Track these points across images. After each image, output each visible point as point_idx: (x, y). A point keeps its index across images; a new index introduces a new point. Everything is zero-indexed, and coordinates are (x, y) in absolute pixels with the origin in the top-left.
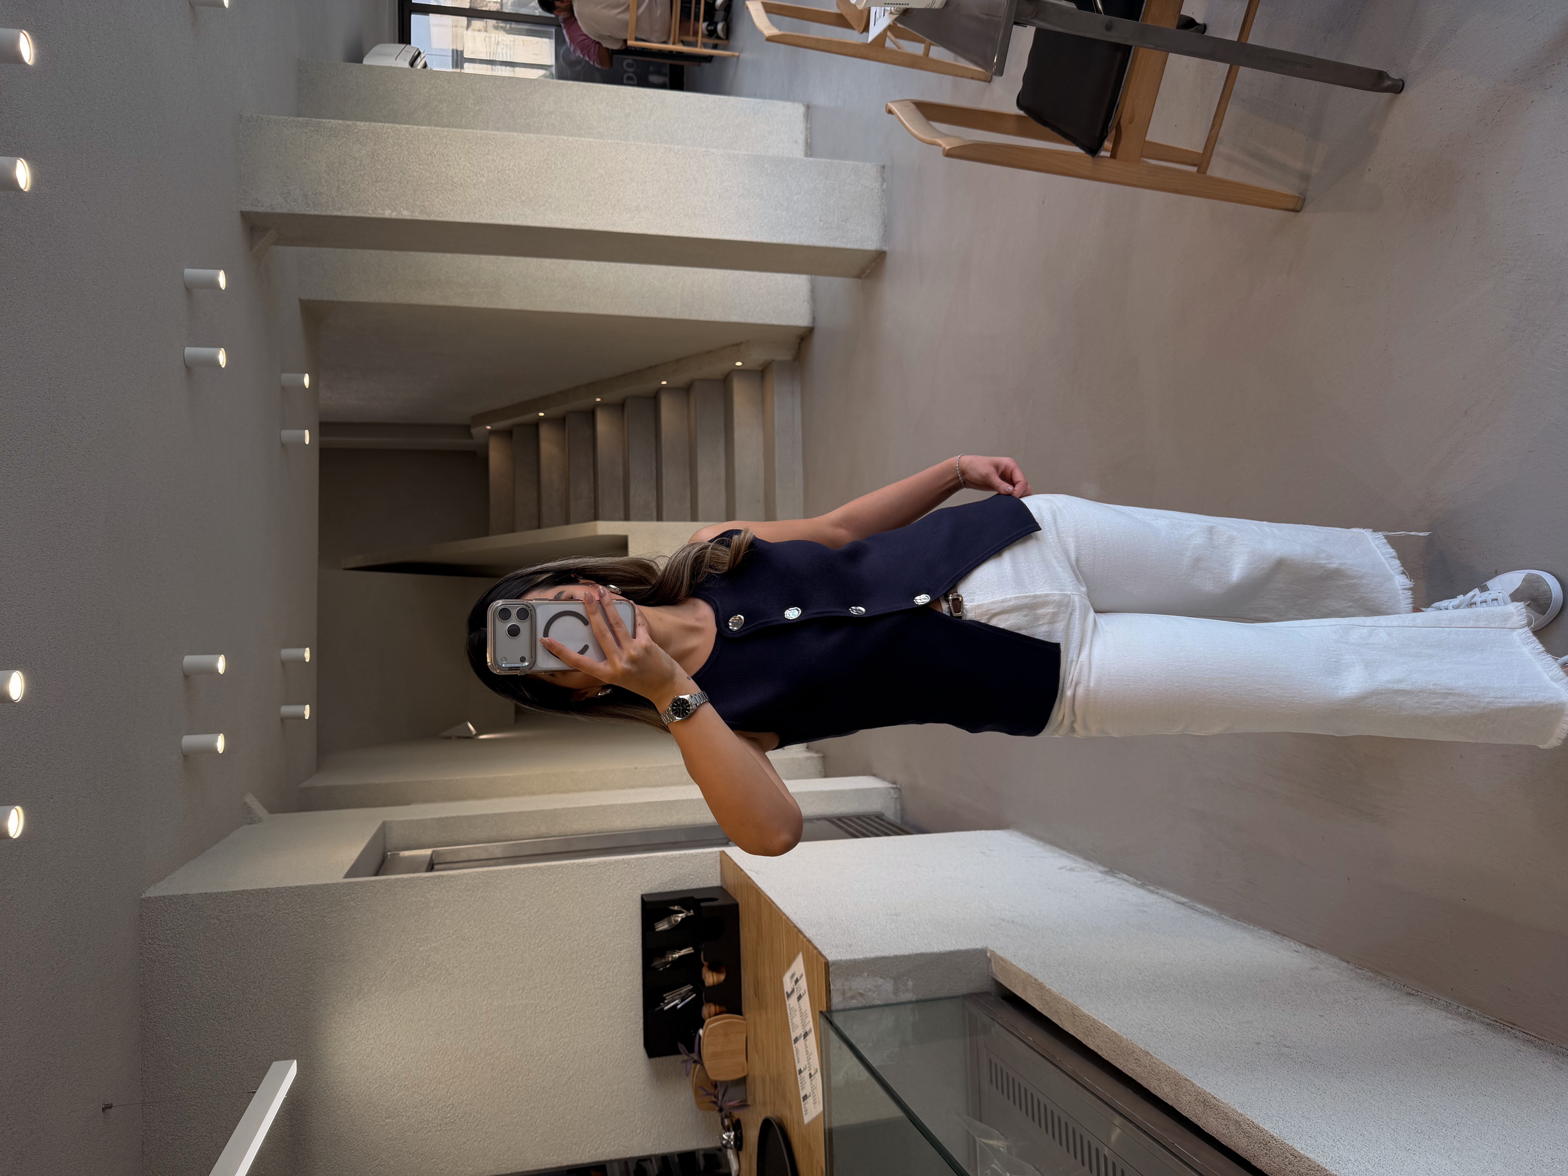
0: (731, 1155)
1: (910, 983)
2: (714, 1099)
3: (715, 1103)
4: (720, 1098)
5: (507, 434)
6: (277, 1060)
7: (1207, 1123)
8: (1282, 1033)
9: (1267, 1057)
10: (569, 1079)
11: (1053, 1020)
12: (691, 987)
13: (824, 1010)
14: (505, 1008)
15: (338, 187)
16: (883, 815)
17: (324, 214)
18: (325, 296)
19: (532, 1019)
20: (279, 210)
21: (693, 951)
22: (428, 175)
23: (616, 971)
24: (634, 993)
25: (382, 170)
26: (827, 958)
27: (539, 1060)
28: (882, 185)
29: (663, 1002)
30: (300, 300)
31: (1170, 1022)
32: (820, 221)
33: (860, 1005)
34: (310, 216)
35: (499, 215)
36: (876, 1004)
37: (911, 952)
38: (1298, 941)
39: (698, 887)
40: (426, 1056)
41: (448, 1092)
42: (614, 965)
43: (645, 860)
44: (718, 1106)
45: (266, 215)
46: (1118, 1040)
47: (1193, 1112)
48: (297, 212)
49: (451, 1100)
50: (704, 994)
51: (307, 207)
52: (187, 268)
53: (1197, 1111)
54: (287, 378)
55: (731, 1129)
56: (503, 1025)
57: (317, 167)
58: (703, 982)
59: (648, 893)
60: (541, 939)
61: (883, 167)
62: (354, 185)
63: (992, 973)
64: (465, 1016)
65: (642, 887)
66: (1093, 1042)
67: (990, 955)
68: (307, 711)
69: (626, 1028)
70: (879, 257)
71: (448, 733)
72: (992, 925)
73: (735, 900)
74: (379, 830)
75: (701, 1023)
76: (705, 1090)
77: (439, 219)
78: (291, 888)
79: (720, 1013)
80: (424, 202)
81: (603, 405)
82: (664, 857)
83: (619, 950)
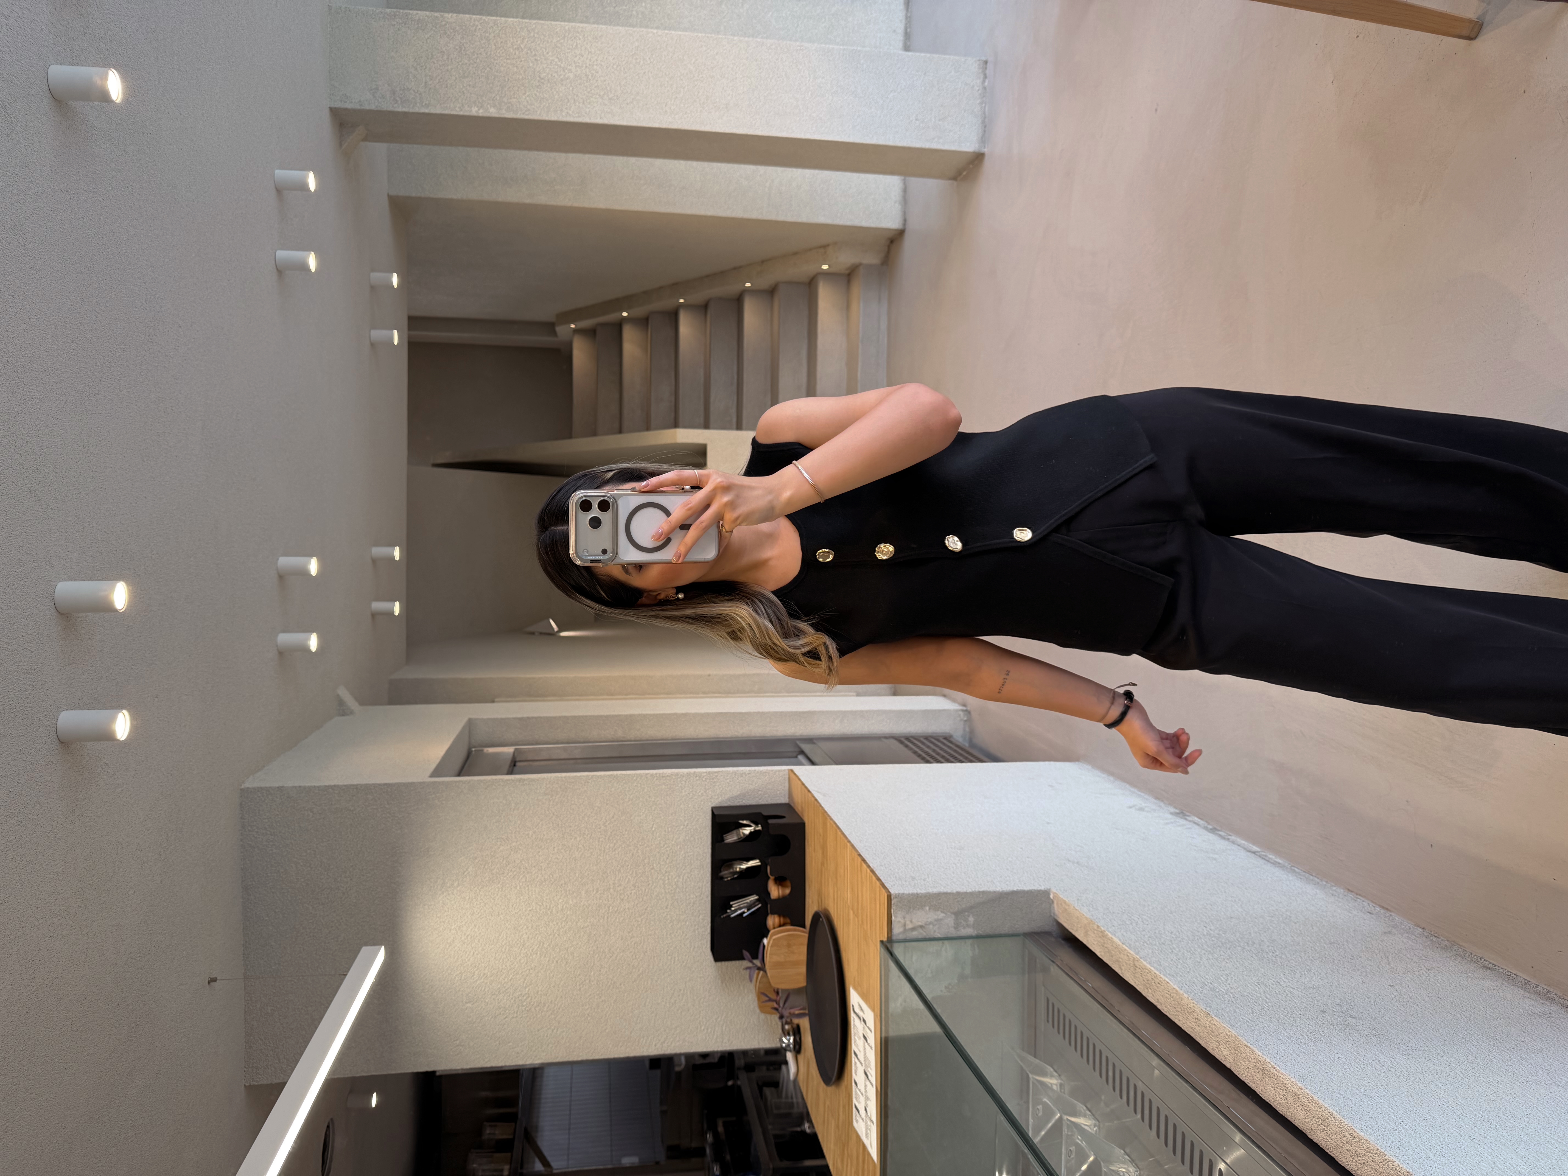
0: (790, 1056)
1: (971, 919)
2: (776, 1006)
3: (776, 1009)
4: (781, 1005)
5: (591, 333)
6: (366, 944)
7: (1265, 1091)
8: (1349, 1002)
9: (1332, 1027)
10: (639, 975)
11: (1113, 968)
12: (757, 897)
13: (885, 939)
14: (580, 907)
15: (426, 83)
16: (951, 736)
17: (412, 111)
18: (414, 193)
19: (606, 917)
20: (367, 107)
21: (759, 864)
22: (515, 69)
23: (685, 877)
24: (702, 899)
25: (469, 65)
26: (890, 890)
27: (611, 957)
28: (984, 82)
29: (730, 909)
30: (388, 195)
31: (1233, 982)
32: (917, 120)
33: (920, 937)
34: (398, 113)
35: (586, 113)
36: (936, 937)
37: (973, 890)
38: (1372, 902)
39: (767, 803)
40: (504, 947)
41: (524, 983)
42: (684, 872)
43: (716, 774)
44: (779, 1013)
45: (354, 111)
46: (1180, 998)
47: (1251, 1078)
48: (385, 109)
49: (527, 989)
50: (769, 906)
51: (395, 104)
52: (277, 169)
53: (1255, 1078)
54: (376, 277)
55: (791, 1033)
56: (577, 923)
57: (405, 61)
58: (769, 894)
59: (717, 806)
60: (615, 844)
61: (986, 62)
62: (441, 80)
63: (1054, 914)
64: (541, 912)
65: (713, 800)
66: (1153, 995)
67: (1053, 897)
68: (397, 608)
69: (694, 931)
70: (978, 158)
71: (531, 629)
72: (1056, 865)
73: (801, 819)
74: (464, 728)
75: (765, 933)
76: (767, 996)
77: (526, 117)
78: (379, 785)
79: (784, 925)
80: (511, 99)
81: (687, 306)
82: (735, 773)
83: (689, 858)
